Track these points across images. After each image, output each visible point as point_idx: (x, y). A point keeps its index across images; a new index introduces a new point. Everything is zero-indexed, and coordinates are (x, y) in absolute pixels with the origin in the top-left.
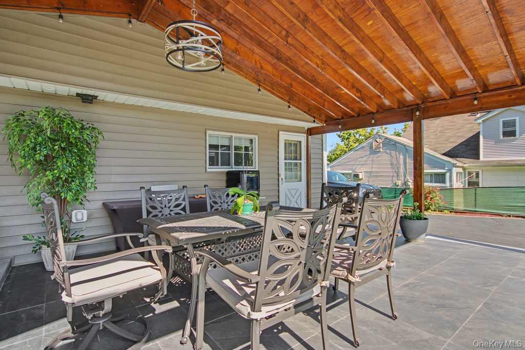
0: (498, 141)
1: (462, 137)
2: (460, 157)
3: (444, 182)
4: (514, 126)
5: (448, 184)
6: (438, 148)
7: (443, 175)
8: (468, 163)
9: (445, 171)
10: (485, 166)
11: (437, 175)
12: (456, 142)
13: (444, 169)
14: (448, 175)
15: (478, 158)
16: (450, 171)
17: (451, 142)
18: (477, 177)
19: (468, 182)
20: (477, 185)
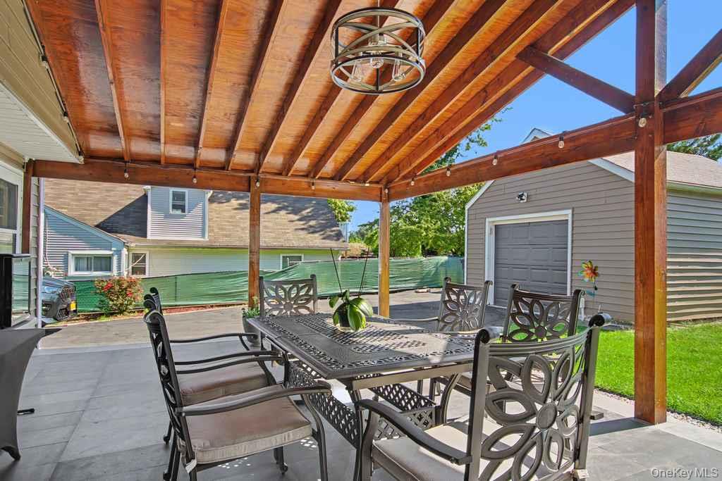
0: (168, 216)
1: (115, 203)
2: (121, 233)
3: (110, 269)
4: (184, 199)
5: (115, 272)
6: (86, 215)
7: (109, 258)
8: (134, 242)
9: (111, 253)
10: (155, 247)
11: (98, 258)
12: (110, 211)
13: (111, 250)
14: (115, 259)
15: (145, 235)
16: (119, 253)
17: (103, 210)
18: (144, 260)
19: (133, 268)
20: (143, 271)
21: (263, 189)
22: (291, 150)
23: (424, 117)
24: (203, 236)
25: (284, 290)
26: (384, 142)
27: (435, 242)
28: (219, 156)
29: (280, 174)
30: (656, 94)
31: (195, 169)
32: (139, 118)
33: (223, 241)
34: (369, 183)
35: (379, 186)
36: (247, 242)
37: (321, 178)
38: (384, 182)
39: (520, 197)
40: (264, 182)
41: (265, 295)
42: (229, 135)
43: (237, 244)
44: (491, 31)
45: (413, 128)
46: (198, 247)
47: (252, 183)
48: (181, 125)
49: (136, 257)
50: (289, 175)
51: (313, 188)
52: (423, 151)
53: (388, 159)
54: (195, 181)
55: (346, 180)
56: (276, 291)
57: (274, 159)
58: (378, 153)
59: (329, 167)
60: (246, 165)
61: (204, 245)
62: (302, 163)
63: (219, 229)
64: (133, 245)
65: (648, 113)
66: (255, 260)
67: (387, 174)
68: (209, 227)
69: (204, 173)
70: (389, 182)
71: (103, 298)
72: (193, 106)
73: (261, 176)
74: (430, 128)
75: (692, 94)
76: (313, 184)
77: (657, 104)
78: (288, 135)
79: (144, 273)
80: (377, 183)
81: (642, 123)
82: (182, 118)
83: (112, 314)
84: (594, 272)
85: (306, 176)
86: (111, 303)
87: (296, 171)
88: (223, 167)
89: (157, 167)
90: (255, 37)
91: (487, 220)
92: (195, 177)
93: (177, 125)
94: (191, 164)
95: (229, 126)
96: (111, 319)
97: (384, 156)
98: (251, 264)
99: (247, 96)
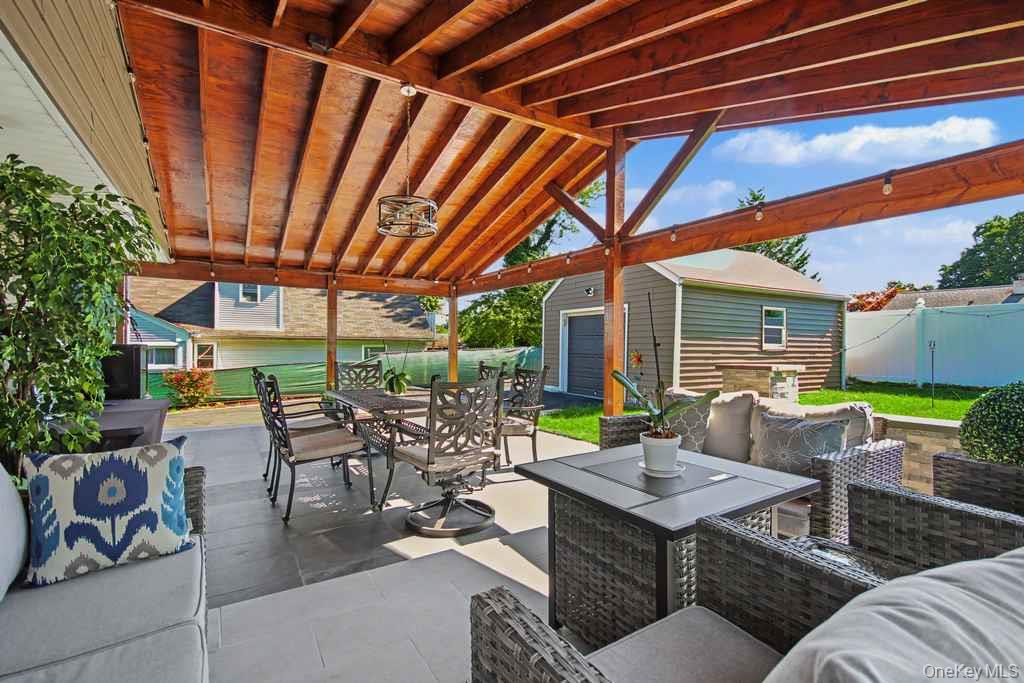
0: (238, 305)
2: (185, 323)
3: (173, 361)
4: (255, 287)
5: (180, 365)
6: (145, 304)
7: (173, 350)
8: (199, 332)
9: (174, 344)
10: (223, 338)
11: (159, 350)
12: (171, 298)
13: (174, 341)
14: (180, 350)
15: (212, 326)
16: (183, 344)
18: (211, 353)
19: (199, 361)
20: (210, 363)
21: (340, 286)
22: (365, 252)
23: (477, 230)
24: (278, 326)
25: (355, 372)
26: (448, 247)
27: (525, 333)
28: (299, 256)
29: (355, 272)
30: (615, 233)
31: (277, 268)
32: (227, 226)
33: (300, 332)
34: (440, 280)
35: (449, 283)
36: (324, 333)
37: (394, 276)
38: (453, 279)
39: (587, 291)
40: (340, 281)
41: (340, 377)
42: (308, 241)
43: (315, 334)
44: (518, 170)
45: (470, 237)
46: (271, 338)
47: (329, 282)
48: (265, 232)
49: (201, 349)
50: (364, 273)
51: (386, 285)
52: (484, 253)
53: (453, 261)
54: (277, 279)
55: (418, 278)
56: (348, 374)
57: (350, 259)
58: (444, 255)
59: (401, 265)
60: (324, 264)
61: (279, 335)
62: (376, 262)
63: (295, 318)
64: (199, 336)
65: (610, 245)
66: (332, 350)
67: (454, 272)
68: (284, 316)
69: (283, 272)
70: (458, 279)
71: (172, 391)
72: (276, 218)
73: (338, 275)
74: (485, 238)
75: (636, 234)
76: (386, 281)
77: (616, 239)
78: (362, 240)
79: (212, 366)
80: (447, 280)
81: (607, 252)
82: (266, 227)
83: (181, 408)
84: (639, 360)
85: (380, 274)
86: (181, 395)
87: (371, 269)
88: (302, 266)
89: (241, 266)
90: (329, 172)
91: (561, 312)
92: (276, 275)
93: (260, 231)
94: (271, 263)
95: (308, 233)
96: (182, 411)
97: (449, 258)
98: (329, 353)
99: (323, 212)
